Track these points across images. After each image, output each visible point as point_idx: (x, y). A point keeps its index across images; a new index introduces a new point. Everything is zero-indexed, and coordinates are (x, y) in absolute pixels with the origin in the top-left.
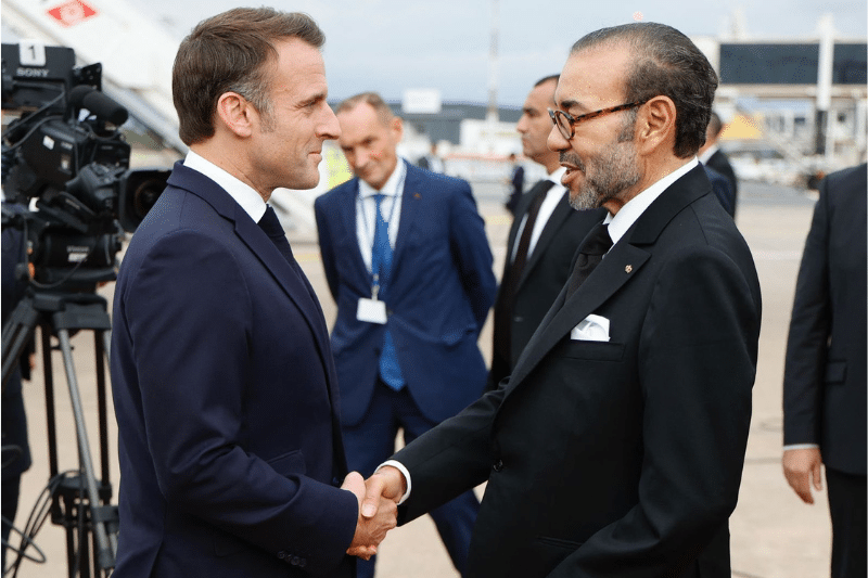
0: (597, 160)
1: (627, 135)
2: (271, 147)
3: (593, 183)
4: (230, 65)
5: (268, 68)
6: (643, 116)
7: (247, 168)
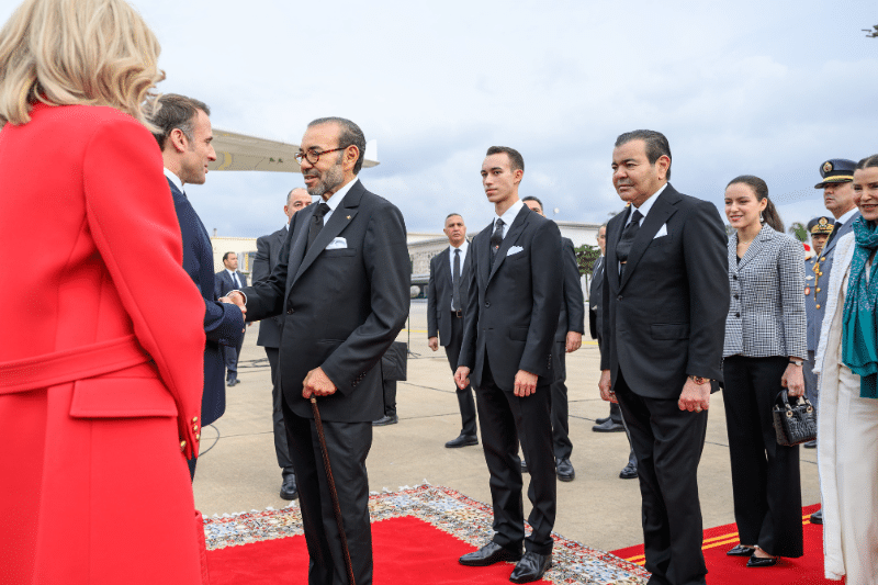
0: (328, 173)
1: (339, 162)
2: (192, 158)
3: (325, 183)
4: (178, 115)
5: (193, 120)
6: (346, 152)
7: (179, 168)
